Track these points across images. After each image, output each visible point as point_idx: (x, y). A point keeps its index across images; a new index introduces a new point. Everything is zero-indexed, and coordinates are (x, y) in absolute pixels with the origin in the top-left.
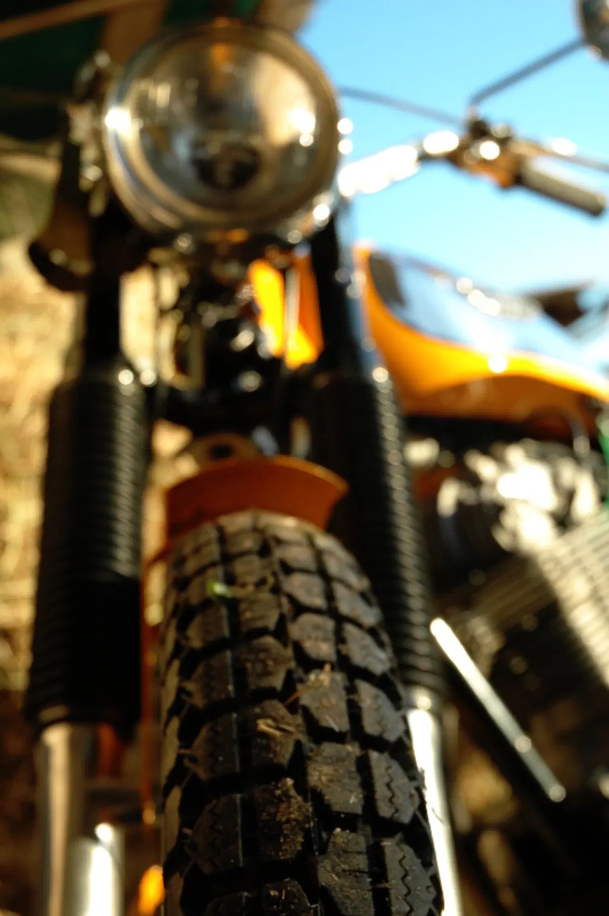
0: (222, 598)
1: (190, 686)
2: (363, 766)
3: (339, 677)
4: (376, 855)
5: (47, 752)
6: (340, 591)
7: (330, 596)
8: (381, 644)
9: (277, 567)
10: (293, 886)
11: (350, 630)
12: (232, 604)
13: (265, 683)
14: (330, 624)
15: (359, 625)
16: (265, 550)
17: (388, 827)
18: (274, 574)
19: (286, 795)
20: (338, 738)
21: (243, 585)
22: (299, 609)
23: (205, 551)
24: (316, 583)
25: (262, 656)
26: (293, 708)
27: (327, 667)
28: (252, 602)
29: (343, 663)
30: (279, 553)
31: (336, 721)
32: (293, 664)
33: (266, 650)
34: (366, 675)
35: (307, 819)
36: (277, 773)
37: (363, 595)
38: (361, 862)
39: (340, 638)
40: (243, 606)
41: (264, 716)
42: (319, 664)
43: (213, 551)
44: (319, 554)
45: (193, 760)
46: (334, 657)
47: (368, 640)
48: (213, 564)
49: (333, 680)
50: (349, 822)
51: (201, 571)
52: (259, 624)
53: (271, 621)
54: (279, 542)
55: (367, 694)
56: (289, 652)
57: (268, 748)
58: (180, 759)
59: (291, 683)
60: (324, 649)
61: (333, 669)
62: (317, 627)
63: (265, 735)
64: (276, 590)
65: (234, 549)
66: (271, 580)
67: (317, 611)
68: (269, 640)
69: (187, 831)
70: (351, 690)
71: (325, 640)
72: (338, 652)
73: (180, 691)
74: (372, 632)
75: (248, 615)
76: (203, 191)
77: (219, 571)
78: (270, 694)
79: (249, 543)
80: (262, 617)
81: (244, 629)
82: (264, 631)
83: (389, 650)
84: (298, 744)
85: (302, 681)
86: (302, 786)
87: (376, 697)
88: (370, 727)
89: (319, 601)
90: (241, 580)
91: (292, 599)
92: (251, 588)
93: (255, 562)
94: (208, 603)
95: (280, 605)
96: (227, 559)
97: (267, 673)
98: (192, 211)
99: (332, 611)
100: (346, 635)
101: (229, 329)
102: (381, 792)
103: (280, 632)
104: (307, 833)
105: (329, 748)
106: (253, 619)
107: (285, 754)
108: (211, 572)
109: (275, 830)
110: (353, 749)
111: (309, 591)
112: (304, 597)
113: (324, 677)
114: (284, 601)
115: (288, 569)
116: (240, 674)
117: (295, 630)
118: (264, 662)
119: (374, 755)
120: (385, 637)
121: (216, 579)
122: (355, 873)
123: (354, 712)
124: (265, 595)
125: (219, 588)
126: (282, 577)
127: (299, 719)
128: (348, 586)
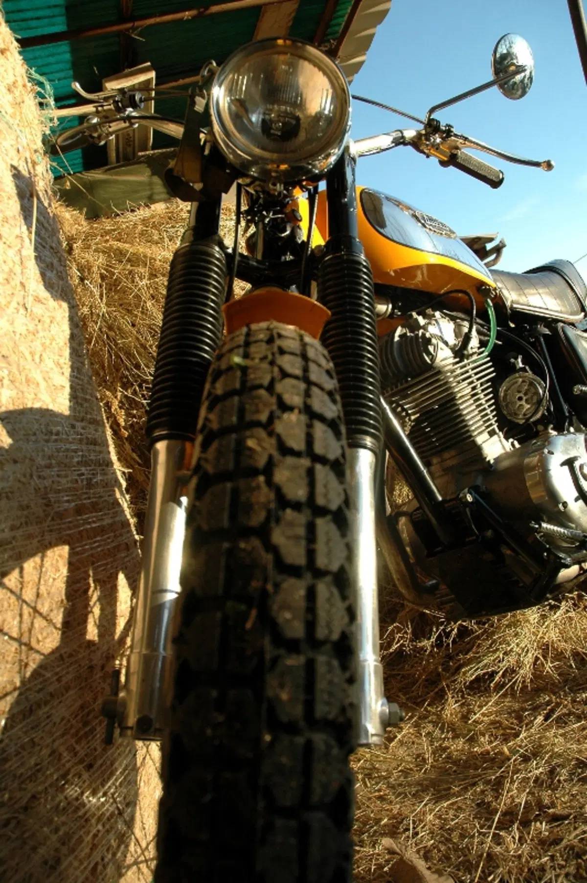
0: (238, 365)
1: (212, 416)
2: (310, 473)
3: (304, 418)
4: (311, 528)
5: (156, 453)
6: (313, 367)
7: (306, 370)
8: (334, 401)
9: (276, 349)
10: (256, 542)
11: (315, 390)
12: (244, 370)
13: (256, 417)
14: (303, 386)
15: (322, 389)
16: (270, 341)
17: (322, 511)
18: (273, 354)
19: (258, 487)
20: (297, 454)
21: (253, 359)
22: (285, 375)
23: (236, 339)
24: (299, 361)
25: (256, 401)
26: (271, 434)
27: (296, 411)
28: (256, 369)
29: (307, 410)
30: (278, 342)
31: (297, 443)
32: (275, 407)
33: (259, 397)
34: (322, 418)
35: (269, 502)
36: (254, 472)
37: (328, 372)
38: (301, 531)
39: (307, 394)
40: (250, 371)
41: (252, 437)
42: (291, 409)
43: (241, 340)
44: (304, 345)
45: (206, 460)
46: (301, 405)
47: (326, 398)
48: (239, 347)
49: (298, 420)
50: (297, 506)
51: (231, 351)
52: (258, 382)
53: (266, 381)
54: (280, 336)
55: (320, 429)
56: (274, 400)
57: (251, 457)
58: (199, 459)
59: (271, 419)
60: (295, 400)
61: (300, 412)
62: (293, 387)
63: (250, 449)
64: (272, 363)
65: (252, 339)
66: (270, 357)
67: (296, 377)
68: (262, 392)
69: (197, 504)
70: (310, 426)
71: (298, 394)
72: (305, 404)
73: (206, 419)
74: (330, 394)
75: (252, 376)
76: (266, 141)
77: (241, 350)
78: (258, 424)
79: (262, 336)
80: (261, 378)
81: (249, 384)
82: (260, 386)
83: (339, 406)
84: (271, 457)
85: (279, 418)
86: (269, 482)
87: (325, 432)
88: (318, 449)
89: (298, 372)
90: (252, 356)
91: (281, 370)
92: (257, 361)
93: (264, 346)
94: (230, 368)
95: (272, 372)
96: (247, 344)
97: (258, 411)
98: (257, 151)
99: (305, 378)
100: (312, 392)
101: (279, 226)
102: (320, 489)
103: (270, 388)
104: (269, 511)
105: (290, 460)
106: (255, 379)
107: (262, 462)
108: (236, 351)
109: (249, 508)
110: (305, 462)
111: (293, 365)
112: (289, 369)
113: (293, 417)
114: (276, 369)
115: (282, 352)
116: (241, 412)
117: (279, 387)
118: (257, 405)
119: (318, 467)
120: (338, 398)
121: (238, 355)
122: (297, 538)
123: (310, 440)
124: (265, 366)
125: (237, 359)
126: (277, 356)
127: (273, 441)
128: (319, 365)
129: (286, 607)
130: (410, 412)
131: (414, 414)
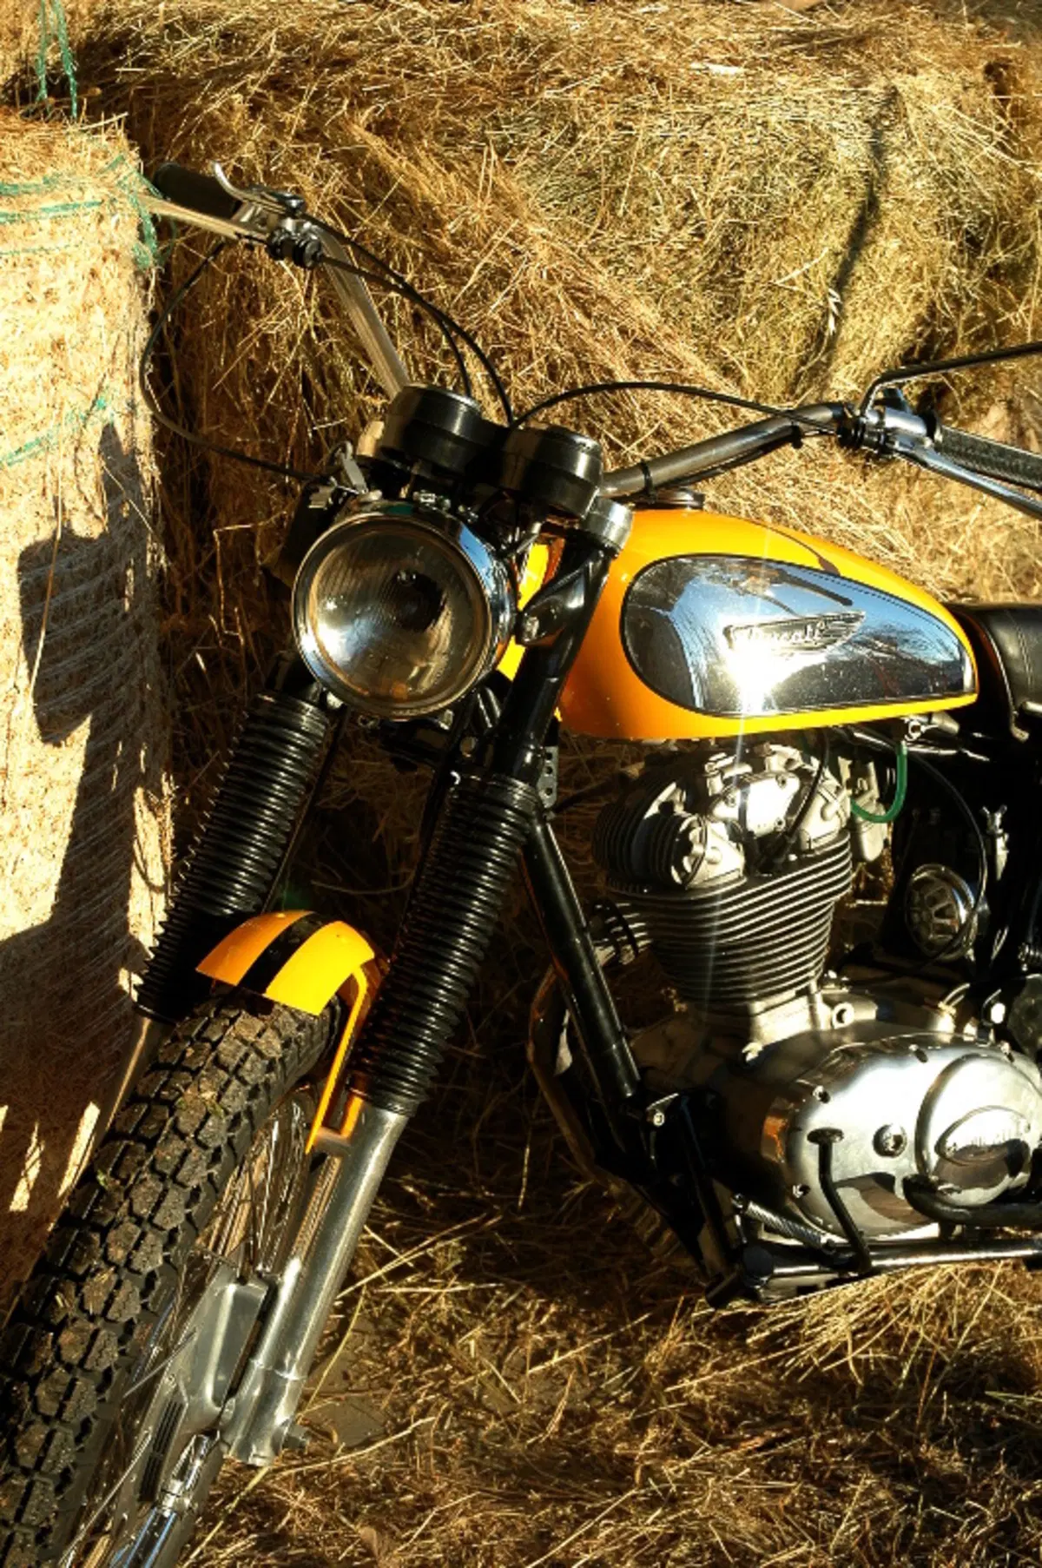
129: (26, 1443)
130: (637, 935)
131: (642, 938)
